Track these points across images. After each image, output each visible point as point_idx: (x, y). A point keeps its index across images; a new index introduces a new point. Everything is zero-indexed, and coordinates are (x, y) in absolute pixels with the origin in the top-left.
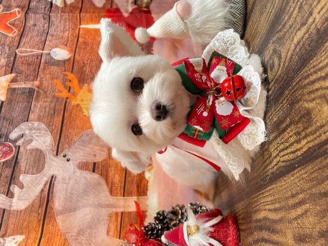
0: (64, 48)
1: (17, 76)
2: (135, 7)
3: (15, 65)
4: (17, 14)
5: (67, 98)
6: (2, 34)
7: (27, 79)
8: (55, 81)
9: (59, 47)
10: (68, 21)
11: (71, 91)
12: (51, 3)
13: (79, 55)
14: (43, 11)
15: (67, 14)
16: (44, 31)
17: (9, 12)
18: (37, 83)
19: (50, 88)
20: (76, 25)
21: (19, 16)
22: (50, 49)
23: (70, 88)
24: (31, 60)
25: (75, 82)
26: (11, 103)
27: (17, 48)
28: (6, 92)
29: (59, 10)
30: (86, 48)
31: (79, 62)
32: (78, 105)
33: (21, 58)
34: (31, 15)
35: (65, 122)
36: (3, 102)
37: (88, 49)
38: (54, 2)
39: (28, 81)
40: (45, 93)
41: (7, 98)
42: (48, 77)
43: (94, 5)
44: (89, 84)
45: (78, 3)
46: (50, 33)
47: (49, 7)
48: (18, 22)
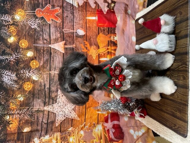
0: (82, 30)
1: (66, 42)
2: (108, 9)
3: (64, 37)
4: (59, 10)
5: (87, 52)
6: (54, 21)
7: (70, 44)
8: (81, 45)
9: (80, 29)
10: (81, 15)
11: (87, 49)
13: (88, 33)
14: (70, 9)
15: (81, 12)
16: (71, 19)
17: (55, 9)
18: (74, 45)
19: (79, 47)
20: (85, 17)
21: (60, 12)
22: (76, 30)
23: (87, 47)
24: (70, 35)
25: (88, 46)
26: (67, 54)
27: (63, 29)
28: (63, 49)
29: (76, 9)
30: (90, 30)
31: (88, 36)
32: (91, 55)
33: (66, 34)
34: (65, 11)
36: (63, 53)
37: (91, 30)
38: (74, 5)
39: (71, 44)
40: (78, 50)
41: (65, 52)
42: (78, 43)
43: (91, 7)
44: (93, 46)
45: (84, 5)
46: (74, 21)
47: (72, 7)
48: (60, 15)
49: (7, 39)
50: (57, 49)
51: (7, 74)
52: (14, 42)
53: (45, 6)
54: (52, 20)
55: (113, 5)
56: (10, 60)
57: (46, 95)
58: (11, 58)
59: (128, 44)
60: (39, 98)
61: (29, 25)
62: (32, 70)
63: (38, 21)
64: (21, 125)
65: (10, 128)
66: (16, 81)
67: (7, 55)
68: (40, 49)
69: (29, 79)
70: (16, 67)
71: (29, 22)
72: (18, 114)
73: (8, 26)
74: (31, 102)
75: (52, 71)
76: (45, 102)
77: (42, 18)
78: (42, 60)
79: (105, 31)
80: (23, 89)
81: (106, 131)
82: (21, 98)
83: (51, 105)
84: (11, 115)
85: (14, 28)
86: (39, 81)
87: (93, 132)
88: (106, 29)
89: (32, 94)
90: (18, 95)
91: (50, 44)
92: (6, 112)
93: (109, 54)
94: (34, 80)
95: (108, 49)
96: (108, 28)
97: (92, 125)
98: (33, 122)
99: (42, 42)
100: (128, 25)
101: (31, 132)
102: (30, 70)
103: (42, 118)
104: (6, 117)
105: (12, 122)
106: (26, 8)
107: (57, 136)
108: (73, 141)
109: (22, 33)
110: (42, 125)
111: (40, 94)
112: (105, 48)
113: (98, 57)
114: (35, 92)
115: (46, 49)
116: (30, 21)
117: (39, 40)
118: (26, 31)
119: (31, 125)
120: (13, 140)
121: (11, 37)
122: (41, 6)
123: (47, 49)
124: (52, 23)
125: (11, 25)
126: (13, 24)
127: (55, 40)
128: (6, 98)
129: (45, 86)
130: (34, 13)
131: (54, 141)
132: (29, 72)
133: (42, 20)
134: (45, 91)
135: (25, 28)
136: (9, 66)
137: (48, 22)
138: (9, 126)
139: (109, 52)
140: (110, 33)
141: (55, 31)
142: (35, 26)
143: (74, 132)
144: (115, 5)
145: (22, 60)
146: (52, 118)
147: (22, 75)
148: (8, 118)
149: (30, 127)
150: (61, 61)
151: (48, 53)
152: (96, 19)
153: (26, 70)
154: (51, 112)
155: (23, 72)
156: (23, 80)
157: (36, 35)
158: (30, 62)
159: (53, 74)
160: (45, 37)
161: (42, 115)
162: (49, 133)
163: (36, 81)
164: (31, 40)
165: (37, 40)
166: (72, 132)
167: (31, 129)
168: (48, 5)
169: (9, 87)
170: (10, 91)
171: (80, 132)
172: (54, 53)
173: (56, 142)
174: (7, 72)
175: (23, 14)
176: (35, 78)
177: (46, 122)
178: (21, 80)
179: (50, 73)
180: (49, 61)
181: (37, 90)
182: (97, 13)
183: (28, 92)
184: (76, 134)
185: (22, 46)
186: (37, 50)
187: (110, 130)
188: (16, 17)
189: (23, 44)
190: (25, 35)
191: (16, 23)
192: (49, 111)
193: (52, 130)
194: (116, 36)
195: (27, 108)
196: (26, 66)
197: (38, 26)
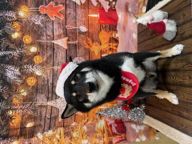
0: (84, 26)
1: (69, 38)
2: (109, 7)
3: (67, 34)
4: (62, 7)
5: (89, 48)
6: (58, 18)
7: (73, 40)
8: (83, 41)
9: (82, 26)
10: (83, 12)
11: (90, 45)
12: (76, 3)
13: (90, 29)
14: (72, 7)
15: (83, 10)
16: (74, 17)
17: (58, 6)
18: (77, 42)
19: (82, 44)
20: (87, 14)
21: (63, 9)
22: (79, 26)
24: (72, 31)
25: (91, 42)
26: (70, 49)
27: (66, 25)
28: (66, 45)
29: (79, 7)
30: (92, 27)
31: (90, 33)
32: (93, 51)
33: (68, 30)
34: (68, 9)
35: (90, 57)
36: (66, 49)
37: (93, 27)
38: (76, 2)
40: (81, 46)
41: (68, 48)
42: (81, 39)
43: (93, 5)
44: (95, 43)
45: (86, 3)
46: (77, 18)
47: (75, 5)
48: (63, 12)
49: (11, 35)
50: (60, 45)
51: (10, 69)
52: (18, 38)
53: (49, 3)
54: (55, 17)
55: (114, 3)
56: (13, 56)
57: (49, 90)
58: (15, 53)
59: (129, 41)
60: (42, 93)
61: (33, 21)
62: (36, 65)
63: (41, 18)
64: (24, 120)
65: (13, 124)
66: (19, 76)
67: (11, 50)
68: (44, 45)
69: (32, 74)
70: (20, 62)
71: (33, 19)
72: (21, 109)
73: (12, 22)
74: (34, 97)
75: (55, 67)
76: (48, 97)
77: (46, 15)
78: (46, 55)
79: (106, 28)
80: (26, 84)
81: (109, 126)
82: (25, 93)
83: (54, 100)
84: (14, 110)
85: (18, 24)
86: (43, 76)
87: (96, 127)
88: (108, 27)
89: (36, 89)
90: (21, 90)
91: (53, 40)
92: (9, 107)
93: (110, 50)
94: (37, 75)
95: (110, 46)
96: (110, 25)
97: (95, 120)
98: (36, 117)
99: (45, 38)
100: (128, 23)
101: (34, 127)
102: (34, 65)
103: (45, 113)
104: (9, 113)
105: (15, 118)
106: (30, 5)
107: (60, 131)
108: (76, 136)
109: (26, 29)
110: (45, 120)
111: (43, 89)
112: (107, 45)
113: (100, 53)
114: (39, 87)
115: (49, 44)
116: (33, 17)
117: (43, 36)
118: (30, 27)
119: (35, 120)
120: (15, 136)
121: (15, 32)
122: (44, 3)
123: (51, 44)
124: (55, 20)
125: (15, 21)
126: (17, 20)
127: (58, 36)
128: (9, 93)
129: (48, 81)
130: (38, 9)
131: (58, 136)
132: (32, 67)
133: (45, 16)
134: (48, 86)
135: (29, 25)
136: (12, 61)
137: (51, 19)
138: (11, 121)
139: (110, 48)
140: (111, 30)
141: (59, 27)
142: (38, 23)
143: (77, 127)
144: (116, 4)
145: (26, 55)
146: (55, 113)
147: (26, 70)
148: (10, 113)
149: (33, 122)
150: (64, 57)
151: (51, 49)
152: (98, 17)
153: (30, 65)
154: (55, 107)
155: (27, 67)
156: (26, 75)
157: (40, 31)
158: (33, 57)
159: (56, 69)
160: (48, 33)
161: (46, 110)
162: (52, 128)
163: (39, 77)
164: (34, 35)
165: (40, 36)
166: (75, 127)
167: (34, 124)
168: (51, 3)
169: (12, 82)
170: (13, 86)
171: (83, 127)
172: (57, 49)
173: (59, 136)
174: (11, 67)
175: (27, 10)
176: (38, 73)
177: (49, 117)
178: (24, 75)
179: (53, 69)
180: (52, 56)
181: (41, 85)
182: (98, 11)
183: (31, 87)
184: (80, 129)
185: (26, 41)
186: (40, 45)
187: (112, 125)
188: (19, 14)
189: (27, 40)
190: (29, 31)
191: (20, 19)
192: (52, 106)
193: (55, 125)
194: (117, 33)
195: (30, 103)
196: (30, 61)
197: (42, 23)
